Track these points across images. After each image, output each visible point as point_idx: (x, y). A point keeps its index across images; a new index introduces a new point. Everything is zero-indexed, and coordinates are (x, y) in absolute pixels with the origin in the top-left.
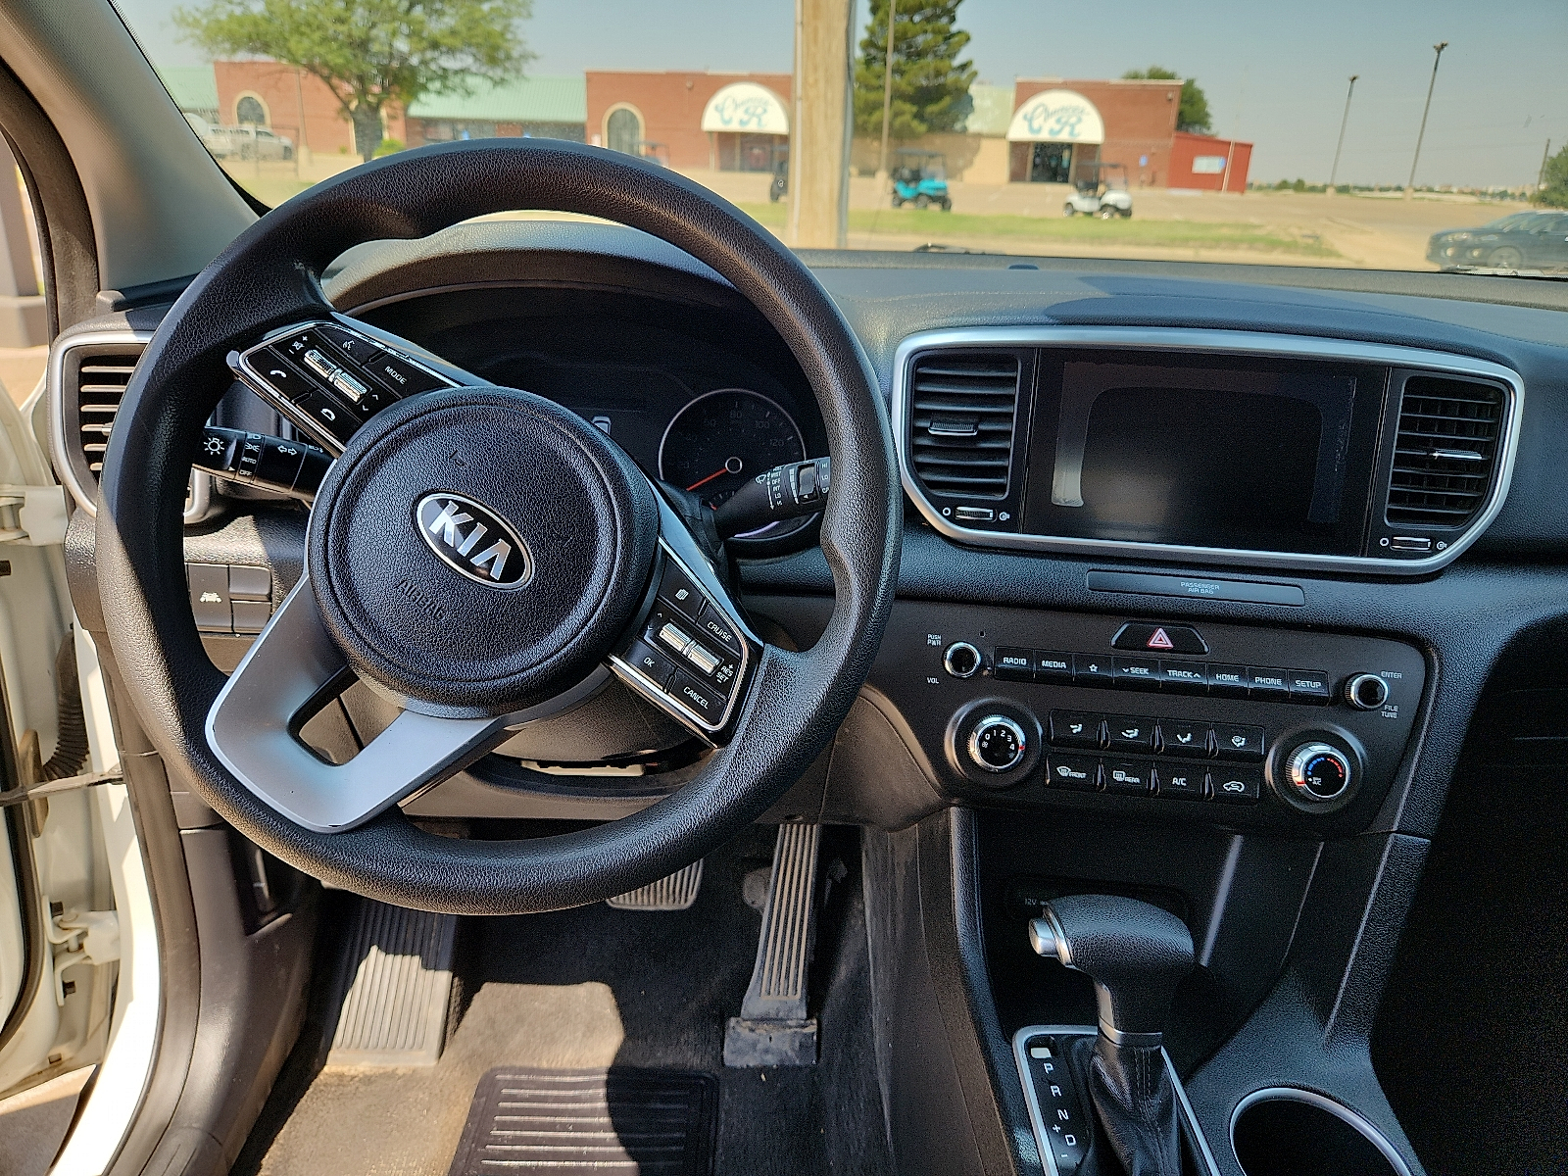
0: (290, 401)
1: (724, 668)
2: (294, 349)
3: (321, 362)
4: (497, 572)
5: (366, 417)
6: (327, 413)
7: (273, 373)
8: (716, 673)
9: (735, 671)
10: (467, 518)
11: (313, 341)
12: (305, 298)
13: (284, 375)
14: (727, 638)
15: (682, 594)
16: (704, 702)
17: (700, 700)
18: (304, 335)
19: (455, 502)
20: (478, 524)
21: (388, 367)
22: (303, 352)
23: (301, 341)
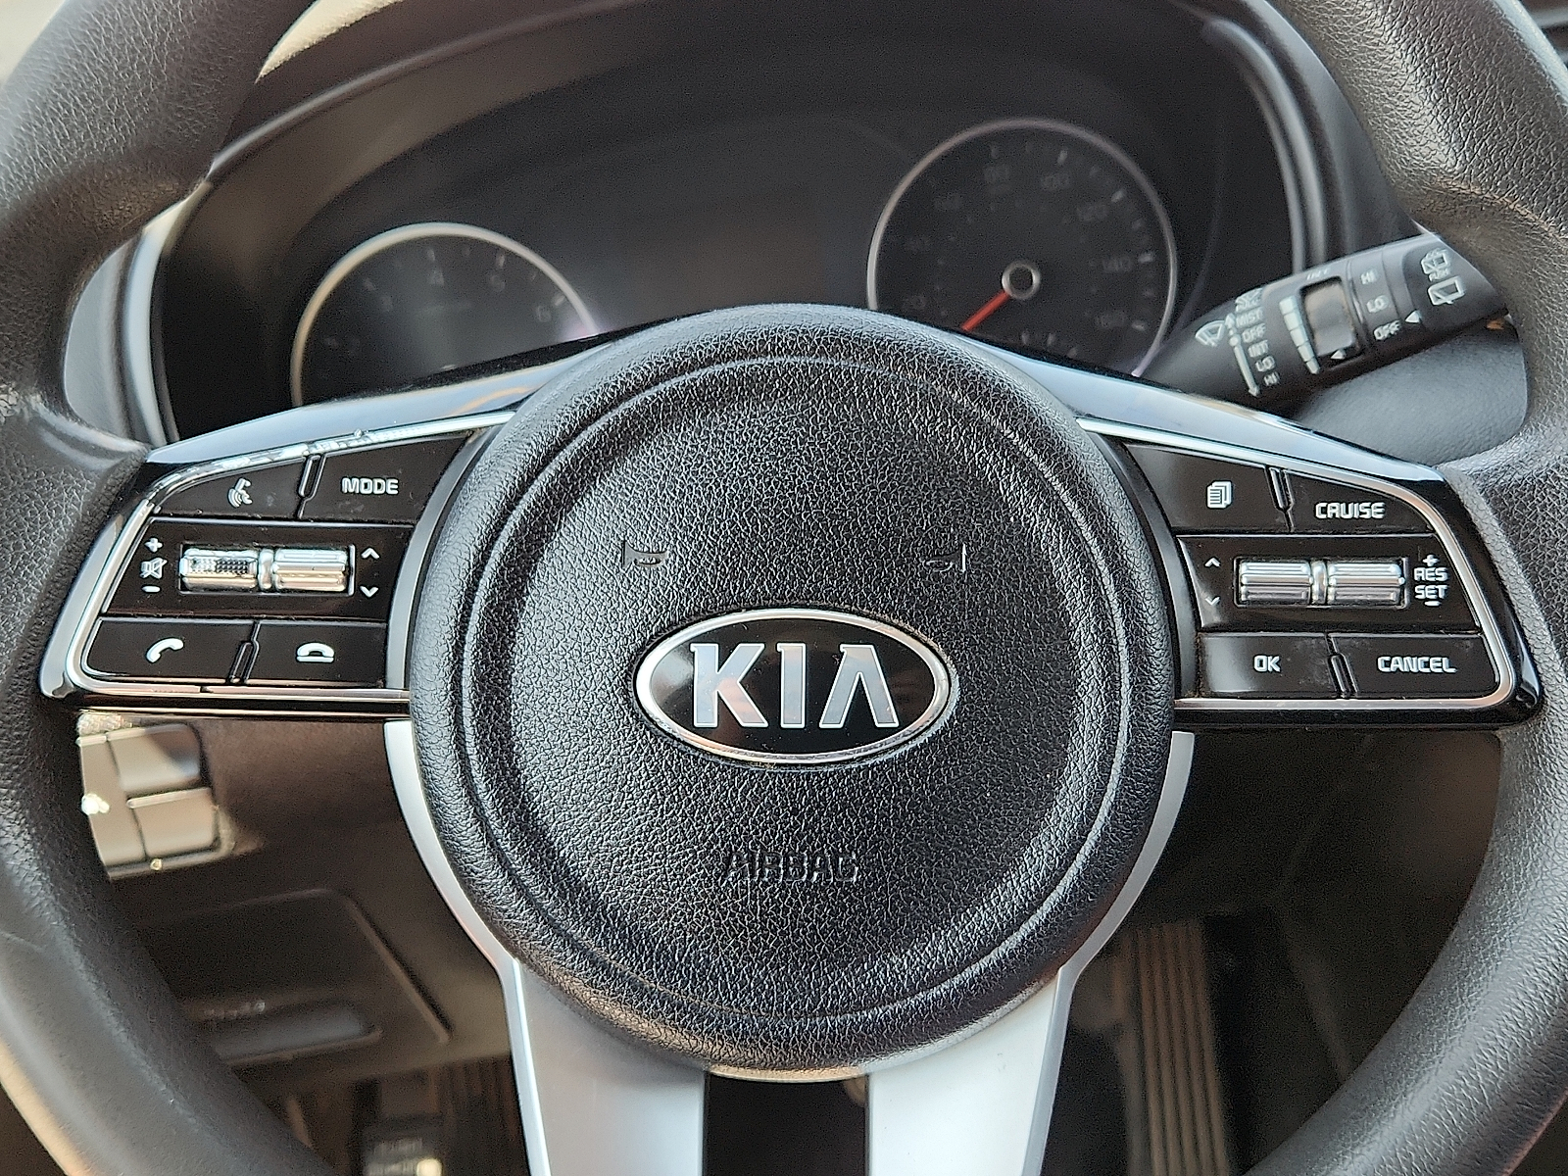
0: (228, 683)
1: (1420, 573)
2: (151, 580)
3: (222, 566)
4: (884, 712)
5: (381, 608)
6: (313, 653)
7: (154, 655)
8: (1413, 594)
9: (1444, 561)
10: (747, 654)
11: (174, 538)
12: (87, 470)
13: (176, 644)
14: (1374, 511)
15: (1220, 495)
16: (1440, 665)
17: (1427, 664)
18: (147, 538)
19: (702, 639)
20: (781, 647)
21: (346, 481)
22: (171, 572)
23: (152, 556)
